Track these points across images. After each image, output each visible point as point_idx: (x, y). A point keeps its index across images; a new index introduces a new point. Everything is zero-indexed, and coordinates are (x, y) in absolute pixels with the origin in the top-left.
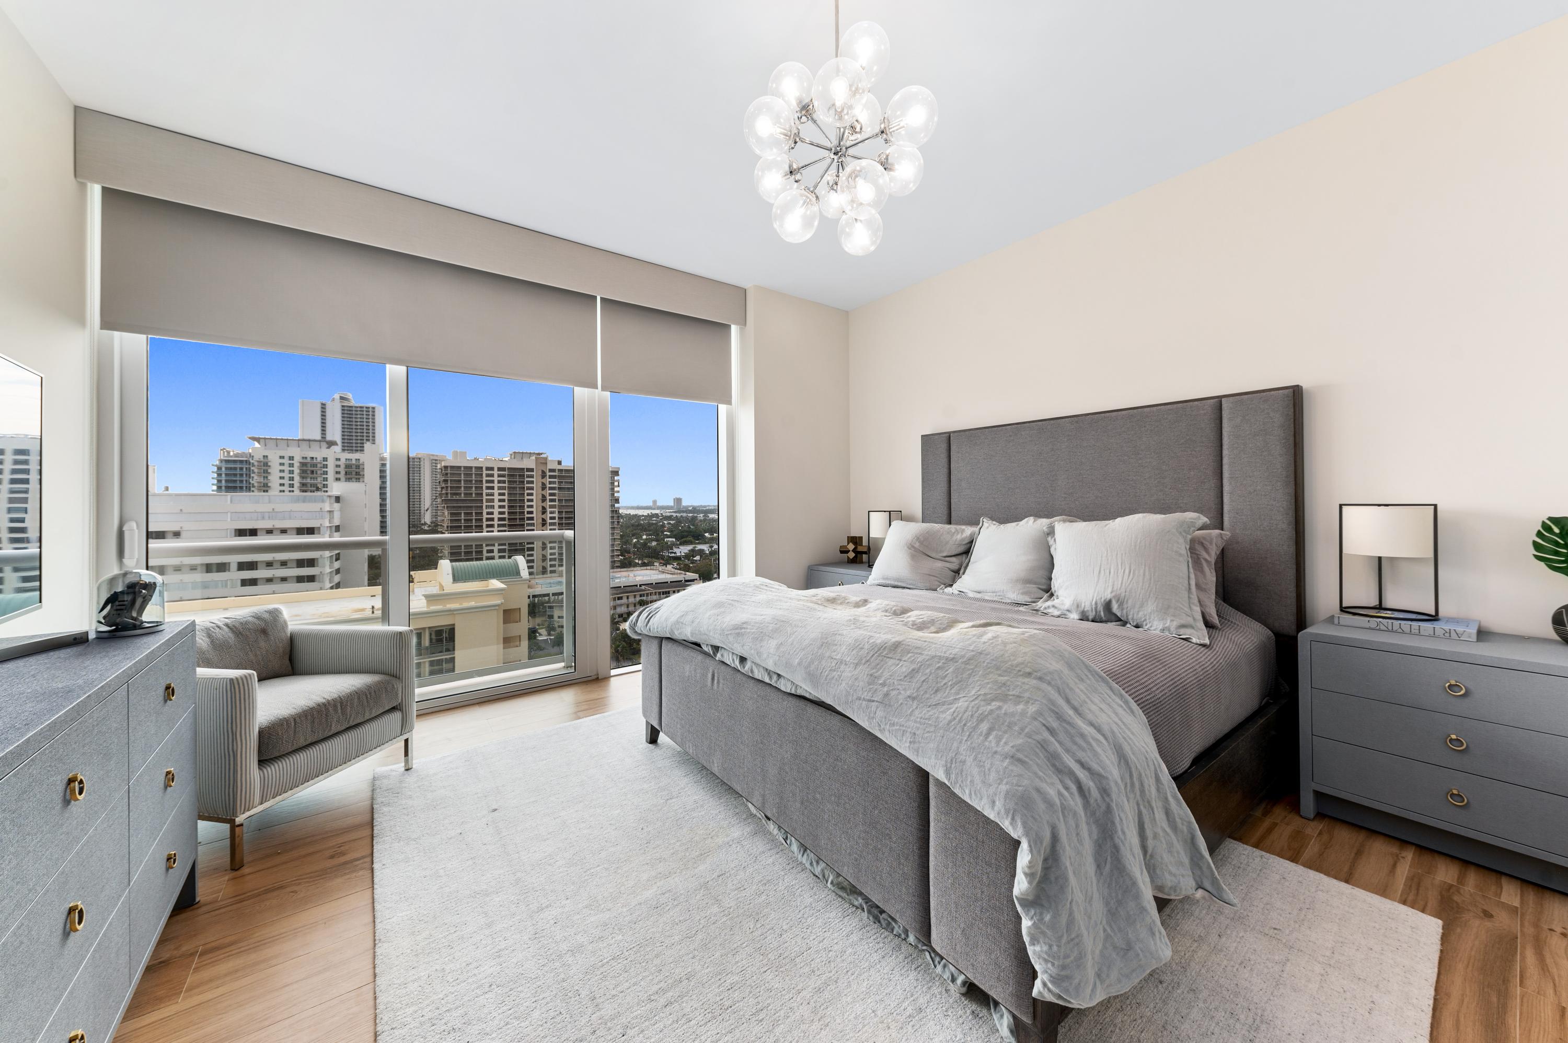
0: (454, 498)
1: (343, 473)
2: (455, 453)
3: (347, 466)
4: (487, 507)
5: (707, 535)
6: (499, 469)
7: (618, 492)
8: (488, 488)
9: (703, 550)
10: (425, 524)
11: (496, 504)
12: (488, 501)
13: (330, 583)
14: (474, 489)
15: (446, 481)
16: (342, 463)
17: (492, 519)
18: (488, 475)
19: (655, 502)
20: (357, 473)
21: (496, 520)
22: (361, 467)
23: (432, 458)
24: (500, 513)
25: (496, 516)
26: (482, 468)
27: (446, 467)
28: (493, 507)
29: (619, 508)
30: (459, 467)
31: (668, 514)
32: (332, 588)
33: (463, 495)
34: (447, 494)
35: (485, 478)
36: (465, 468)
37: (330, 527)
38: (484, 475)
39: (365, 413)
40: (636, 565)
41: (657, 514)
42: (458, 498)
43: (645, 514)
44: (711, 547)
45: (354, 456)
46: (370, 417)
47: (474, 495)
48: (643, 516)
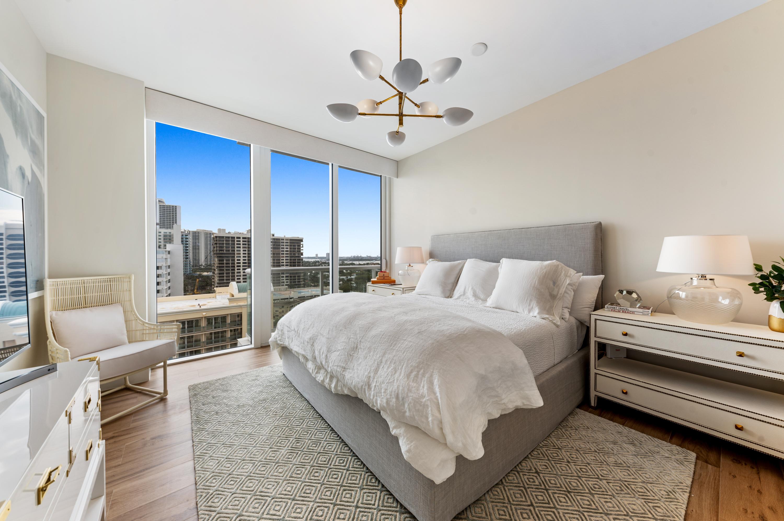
0: (221, 252)
1: (162, 239)
2: (219, 230)
3: (165, 236)
4: (237, 257)
5: (344, 271)
6: (243, 238)
7: (303, 250)
8: (237, 247)
9: (344, 279)
10: (202, 265)
11: (242, 255)
12: (237, 254)
13: (166, 294)
14: (230, 248)
15: (216, 244)
16: (162, 234)
17: (240, 263)
18: (237, 241)
19: (317, 255)
20: (170, 239)
21: (242, 263)
22: (172, 236)
23: (205, 232)
24: (244, 260)
25: (242, 261)
26: (234, 237)
27: (216, 237)
28: (240, 257)
29: (303, 258)
30: (223, 237)
31: (324, 261)
32: (167, 296)
33: (225, 251)
34: (217, 250)
35: (236, 243)
36: (226, 237)
37: (166, 266)
38: (236, 241)
39: (171, 209)
40: (311, 286)
41: (318, 261)
42: (222, 252)
43: (313, 261)
44: (347, 277)
45: (168, 231)
46: (174, 211)
47: (230, 251)
48: (311, 262)
